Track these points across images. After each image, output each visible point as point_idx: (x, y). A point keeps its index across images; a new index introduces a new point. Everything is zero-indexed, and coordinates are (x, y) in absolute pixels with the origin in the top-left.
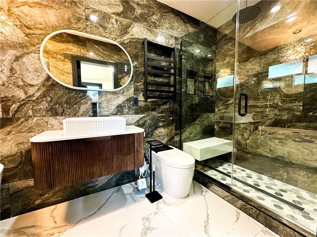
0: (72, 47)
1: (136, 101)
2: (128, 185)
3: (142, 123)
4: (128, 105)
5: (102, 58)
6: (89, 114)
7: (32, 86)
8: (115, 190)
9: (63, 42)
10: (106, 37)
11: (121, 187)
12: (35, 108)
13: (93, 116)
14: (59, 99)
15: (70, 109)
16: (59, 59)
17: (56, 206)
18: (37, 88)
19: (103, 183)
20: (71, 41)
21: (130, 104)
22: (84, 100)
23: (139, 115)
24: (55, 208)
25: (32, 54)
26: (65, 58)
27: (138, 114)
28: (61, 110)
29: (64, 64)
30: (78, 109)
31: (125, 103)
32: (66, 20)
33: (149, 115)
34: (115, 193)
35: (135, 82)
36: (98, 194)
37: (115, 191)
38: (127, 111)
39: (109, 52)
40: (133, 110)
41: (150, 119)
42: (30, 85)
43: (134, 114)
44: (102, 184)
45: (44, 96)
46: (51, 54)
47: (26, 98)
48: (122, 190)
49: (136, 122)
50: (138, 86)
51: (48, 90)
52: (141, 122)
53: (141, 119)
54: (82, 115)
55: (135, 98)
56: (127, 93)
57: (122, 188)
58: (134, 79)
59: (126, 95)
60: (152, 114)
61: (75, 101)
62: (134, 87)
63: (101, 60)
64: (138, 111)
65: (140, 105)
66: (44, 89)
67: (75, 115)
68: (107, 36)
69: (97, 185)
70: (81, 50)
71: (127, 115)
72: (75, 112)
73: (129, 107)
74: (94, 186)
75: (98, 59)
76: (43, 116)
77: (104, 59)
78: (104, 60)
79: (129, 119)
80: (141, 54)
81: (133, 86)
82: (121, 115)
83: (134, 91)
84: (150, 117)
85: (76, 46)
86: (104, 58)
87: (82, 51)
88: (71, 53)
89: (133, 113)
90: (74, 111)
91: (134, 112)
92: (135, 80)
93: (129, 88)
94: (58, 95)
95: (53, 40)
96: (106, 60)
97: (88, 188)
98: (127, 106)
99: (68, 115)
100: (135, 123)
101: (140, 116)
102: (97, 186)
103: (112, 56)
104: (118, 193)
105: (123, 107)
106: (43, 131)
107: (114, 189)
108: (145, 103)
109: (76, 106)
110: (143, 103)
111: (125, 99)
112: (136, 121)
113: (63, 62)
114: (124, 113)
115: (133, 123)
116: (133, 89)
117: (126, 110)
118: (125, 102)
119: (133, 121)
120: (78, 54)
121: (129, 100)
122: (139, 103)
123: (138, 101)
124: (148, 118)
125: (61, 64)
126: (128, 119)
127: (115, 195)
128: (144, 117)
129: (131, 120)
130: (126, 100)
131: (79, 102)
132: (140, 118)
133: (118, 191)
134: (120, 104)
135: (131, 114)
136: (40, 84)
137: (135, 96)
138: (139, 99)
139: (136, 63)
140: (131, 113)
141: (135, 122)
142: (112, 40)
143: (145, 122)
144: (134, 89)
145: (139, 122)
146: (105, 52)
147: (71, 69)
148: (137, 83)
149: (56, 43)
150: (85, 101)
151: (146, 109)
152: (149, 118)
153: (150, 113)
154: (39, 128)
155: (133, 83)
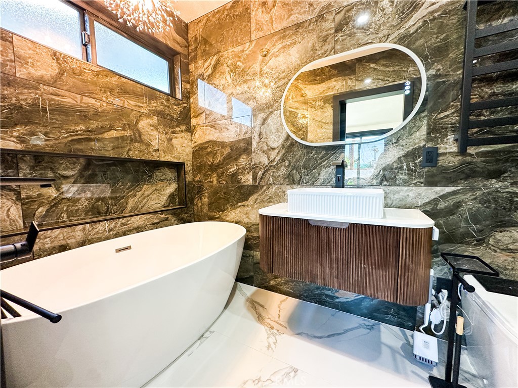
0: (335, 83)
1: (431, 156)
2: (396, 329)
3: (446, 207)
4: (408, 165)
5: (381, 81)
6: (332, 183)
7: (273, 149)
8: (367, 323)
9: (323, 81)
10: (369, 43)
11: (379, 324)
12: (276, 174)
13: (337, 187)
14: (297, 162)
15: (308, 175)
16: (319, 106)
17: (287, 298)
18: (277, 151)
19: (348, 300)
20: (334, 75)
21: (415, 164)
22: (326, 162)
23: (438, 189)
24: (285, 300)
25: (275, 112)
26: (325, 104)
27: (436, 186)
28: (297, 177)
29: (323, 112)
30: (317, 175)
31: (401, 162)
32: (310, 50)
33: (473, 189)
34: (364, 328)
35: (431, 111)
36: (337, 312)
37: (364, 324)
38: (406, 177)
39: (397, 65)
40: (421, 177)
41: (475, 199)
42: (272, 148)
43: (423, 185)
44: (345, 300)
45: (283, 160)
46: (311, 103)
47: (269, 164)
48: (379, 331)
49: (429, 203)
50: (442, 118)
51: (287, 152)
52: (442, 205)
53: (444, 197)
54: (322, 185)
55: (428, 147)
56: (407, 140)
57: (379, 328)
58: (428, 106)
59: (404, 144)
60: (483, 186)
61: (315, 164)
62: (428, 125)
63: (379, 86)
64: (436, 179)
65: (444, 164)
66: (283, 151)
67: (313, 185)
68: (370, 41)
69: (338, 298)
70: (347, 83)
71: (404, 186)
72: (314, 180)
73: (412, 170)
74: (332, 297)
75: (374, 87)
76: (281, 184)
77: (385, 82)
78: (385, 84)
79: (408, 195)
80: (457, 38)
81: (425, 122)
82: (389, 186)
83: (429, 134)
84: (478, 193)
85: (340, 79)
86: (387, 80)
87: (349, 82)
88: (333, 93)
89: (422, 183)
90: (313, 177)
91: (422, 180)
92: (431, 107)
93: (415, 129)
94: (296, 157)
95: (313, 84)
96: (389, 83)
97: (323, 295)
98: (405, 167)
99: (305, 183)
100: (425, 204)
101: (442, 191)
102: (337, 300)
103: (404, 71)
104: (369, 331)
105: (396, 171)
106: (280, 202)
107: (365, 319)
108: (460, 158)
109: (316, 170)
110: (453, 159)
111: (402, 153)
112: (427, 201)
113: (322, 110)
114: (397, 182)
115: (420, 204)
116: (424, 130)
117: (402, 177)
118: (402, 159)
119: (419, 201)
120: (343, 91)
121: (411, 155)
122: (440, 158)
123: (438, 155)
124: (469, 195)
125: (319, 113)
126: (406, 194)
127: (363, 331)
128: (454, 193)
129: (415, 198)
130: (403, 156)
131: (319, 164)
132: (441, 194)
133: (371, 328)
134: (388, 165)
135: (416, 185)
136: (280, 146)
137: (430, 145)
138: (441, 151)
139: (440, 67)
140: (414, 182)
141: (424, 202)
142: (380, 42)
143: (458, 205)
144: (429, 128)
145: (437, 205)
146: (388, 69)
147: (332, 116)
148: (439, 113)
149: (316, 86)
150: (326, 164)
151: (462, 172)
152: (473, 197)
153: (479, 183)
154: (277, 199)
155: (426, 116)
